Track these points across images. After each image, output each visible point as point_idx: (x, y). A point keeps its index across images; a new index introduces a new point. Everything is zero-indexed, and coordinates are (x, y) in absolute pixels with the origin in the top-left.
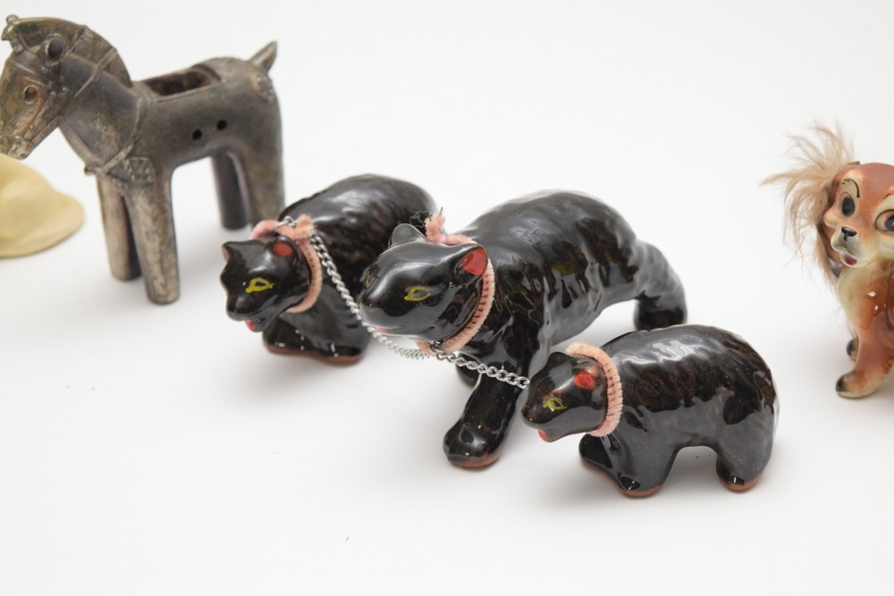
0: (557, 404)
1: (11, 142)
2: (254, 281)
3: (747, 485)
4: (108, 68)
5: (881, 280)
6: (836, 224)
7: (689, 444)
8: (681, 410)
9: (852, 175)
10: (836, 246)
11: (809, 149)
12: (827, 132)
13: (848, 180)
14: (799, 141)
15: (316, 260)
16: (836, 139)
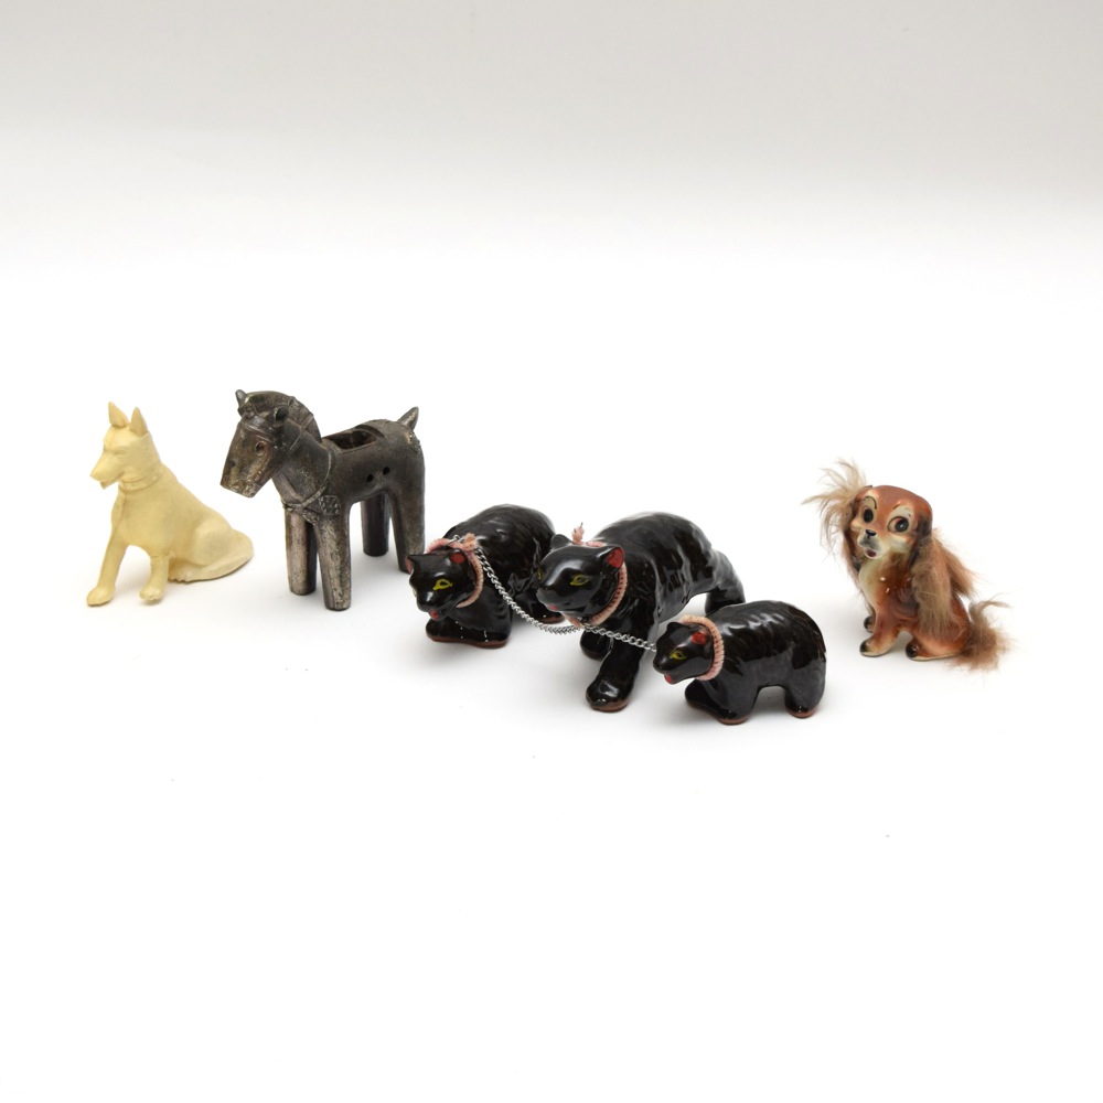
0: (680, 656)
1: (245, 484)
2: (439, 582)
3: (809, 713)
4: (307, 429)
5: (891, 569)
6: (860, 529)
7: (767, 686)
8: (764, 659)
9: (870, 493)
10: (862, 543)
11: (836, 478)
12: (848, 465)
13: (868, 497)
14: (828, 471)
15: (480, 566)
16: (853, 469)
